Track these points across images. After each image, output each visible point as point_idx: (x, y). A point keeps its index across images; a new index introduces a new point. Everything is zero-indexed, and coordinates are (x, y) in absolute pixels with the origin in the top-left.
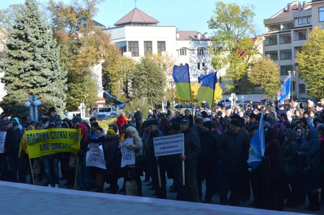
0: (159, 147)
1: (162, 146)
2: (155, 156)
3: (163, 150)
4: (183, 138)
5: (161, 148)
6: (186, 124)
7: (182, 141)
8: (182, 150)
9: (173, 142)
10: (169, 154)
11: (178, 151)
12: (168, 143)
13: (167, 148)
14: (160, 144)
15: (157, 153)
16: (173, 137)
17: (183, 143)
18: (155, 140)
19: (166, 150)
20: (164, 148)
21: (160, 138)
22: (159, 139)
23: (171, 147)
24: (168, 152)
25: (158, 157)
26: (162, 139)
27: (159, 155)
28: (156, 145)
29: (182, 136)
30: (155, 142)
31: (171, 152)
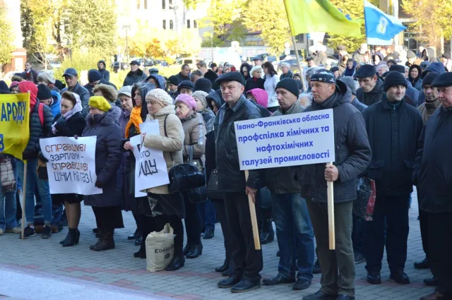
0: (253, 145)
1: (263, 143)
2: (242, 168)
3: (265, 155)
4: (330, 122)
5: (258, 149)
6: (328, 82)
7: (326, 129)
8: (327, 154)
9: (296, 133)
10: (284, 164)
11: (313, 156)
12: (282, 135)
13: (278, 147)
14: (256, 137)
15: (247, 163)
16: (298, 120)
17: (331, 135)
18: (240, 128)
19: (275, 154)
20: (269, 148)
21: (255, 121)
22: (252, 126)
23: (290, 146)
24: (280, 160)
25: (250, 171)
26: (260, 124)
27: (253, 167)
28: (245, 139)
29: (327, 116)
30: (239, 133)
31: (291, 159)
